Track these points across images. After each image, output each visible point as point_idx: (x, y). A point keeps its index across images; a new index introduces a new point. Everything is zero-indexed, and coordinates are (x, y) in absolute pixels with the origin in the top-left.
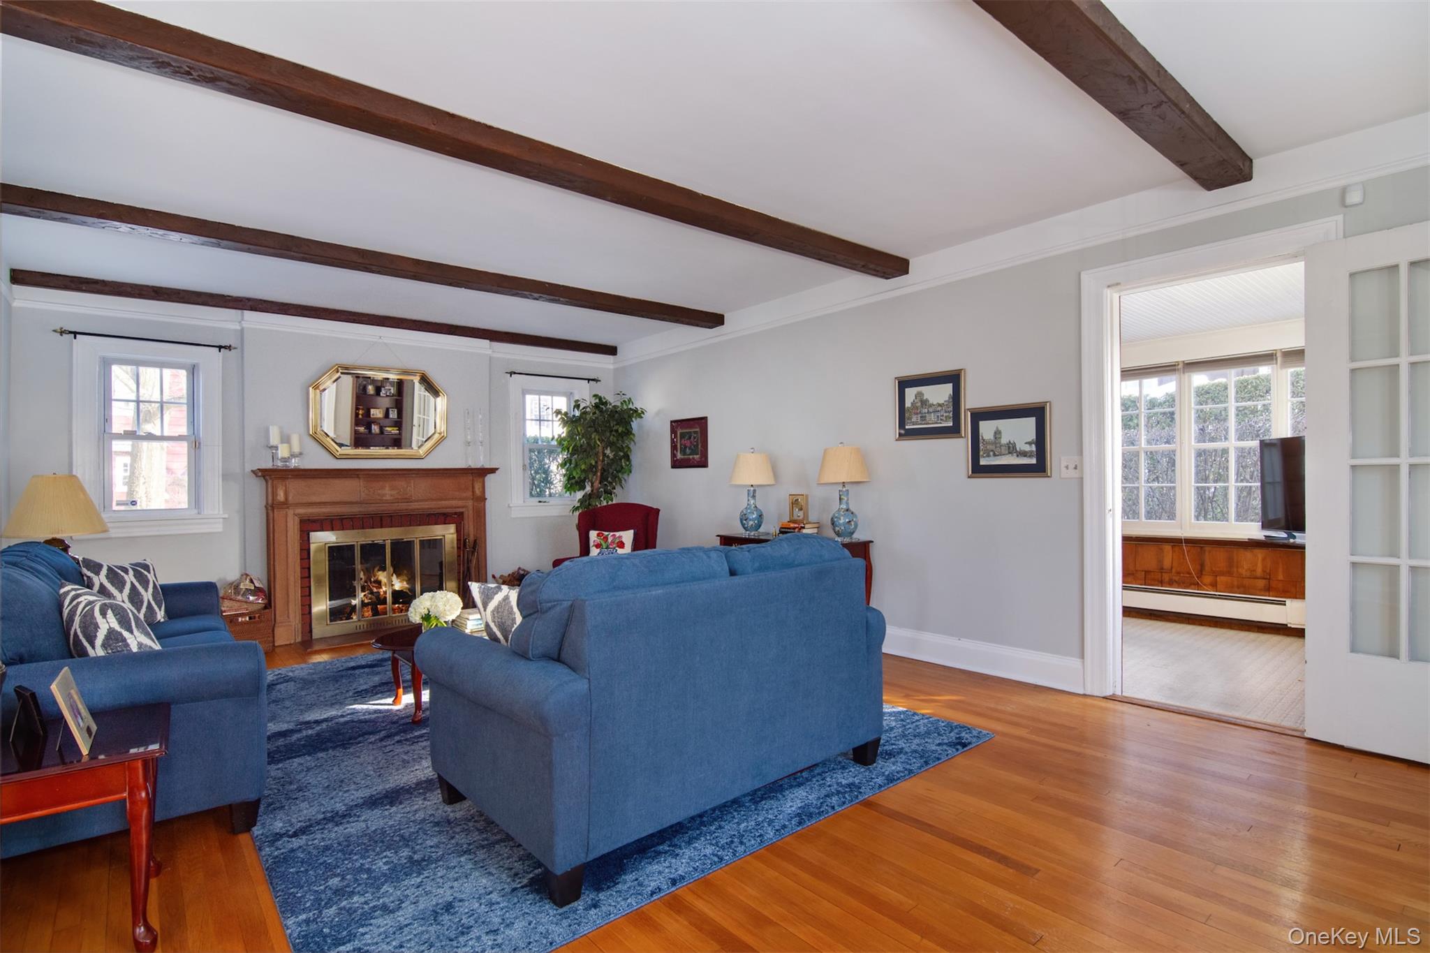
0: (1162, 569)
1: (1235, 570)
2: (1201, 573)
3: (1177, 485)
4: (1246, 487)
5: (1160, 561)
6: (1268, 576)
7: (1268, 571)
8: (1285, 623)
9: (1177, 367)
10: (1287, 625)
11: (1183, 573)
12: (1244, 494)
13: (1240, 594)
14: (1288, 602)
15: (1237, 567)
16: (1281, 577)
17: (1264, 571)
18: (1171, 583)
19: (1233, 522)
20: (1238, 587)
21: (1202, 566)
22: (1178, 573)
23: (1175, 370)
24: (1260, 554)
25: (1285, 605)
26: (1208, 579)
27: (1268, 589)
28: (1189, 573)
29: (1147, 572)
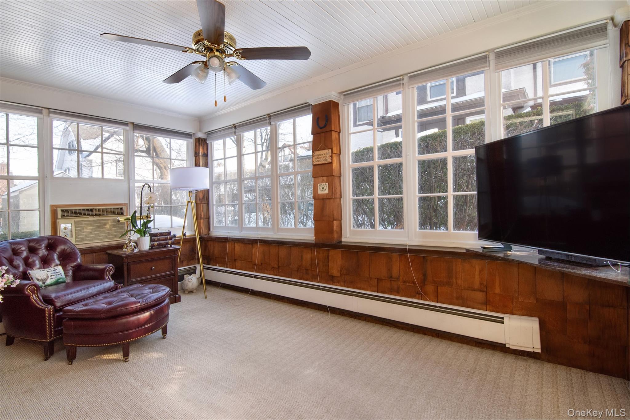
0: (391, 277)
1: (454, 281)
2: (423, 282)
3: (404, 196)
4: (462, 196)
5: (389, 270)
6: (485, 289)
7: (485, 283)
8: (503, 342)
9: (402, 82)
10: (505, 345)
11: (409, 283)
12: (460, 202)
13: (459, 305)
14: (507, 318)
15: (456, 278)
16: (497, 290)
17: (481, 284)
18: (397, 292)
19: (452, 231)
20: (457, 298)
21: (425, 275)
22: (405, 282)
23: (400, 85)
24: (477, 264)
25: (503, 323)
26: (430, 288)
27: (487, 304)
28: (414, 283)
29: (379, 280)
